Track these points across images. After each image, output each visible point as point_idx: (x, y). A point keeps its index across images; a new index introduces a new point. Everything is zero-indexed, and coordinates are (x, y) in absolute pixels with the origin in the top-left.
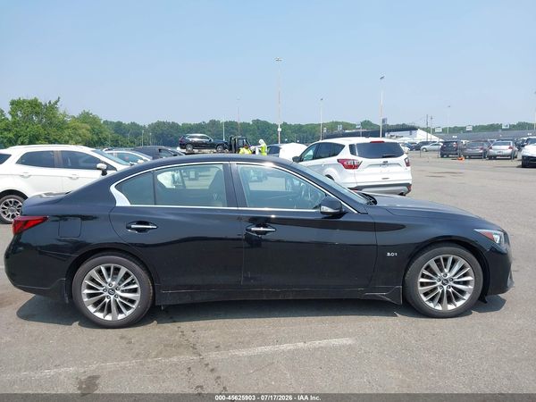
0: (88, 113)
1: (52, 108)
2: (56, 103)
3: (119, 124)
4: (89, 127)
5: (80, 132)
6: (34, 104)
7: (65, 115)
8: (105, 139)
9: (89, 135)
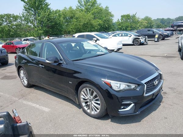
0: (147, 17)
1: (134, 16)
2: (135, 14)
3: (163, 19)
4: (146, 22)
5: (143, 24)
6: (128, 16)
7: (138, 18)
8: (153, 26)
9: (146, 25)
